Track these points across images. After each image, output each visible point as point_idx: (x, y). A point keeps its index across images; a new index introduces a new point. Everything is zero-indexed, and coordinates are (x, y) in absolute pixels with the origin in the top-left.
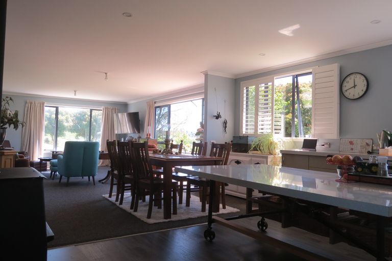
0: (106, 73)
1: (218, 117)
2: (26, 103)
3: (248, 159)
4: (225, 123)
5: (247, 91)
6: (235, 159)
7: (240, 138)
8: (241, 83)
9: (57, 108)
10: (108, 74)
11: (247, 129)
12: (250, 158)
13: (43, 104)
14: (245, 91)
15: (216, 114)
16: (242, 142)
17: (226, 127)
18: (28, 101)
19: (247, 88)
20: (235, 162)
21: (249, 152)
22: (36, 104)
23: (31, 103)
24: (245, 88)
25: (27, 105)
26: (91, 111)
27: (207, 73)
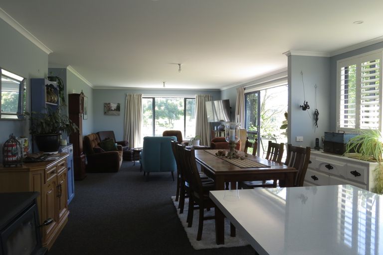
0: (179, 65)
1: (305, 107)
2: (126, 95)
3: (342, 164)
4: (316, 114)
5: (346, 72)
6: (325, 162)
7: (334, 135)
8: (338, 62)
9: (154, 99)
10: (181, 65)
11: (346, 122)
12: (345, 163)
13: (141, 96)
14: (343, 72)
15: (302, 104)
16: (335, 140)
17: (317, 119)
18: (128, 94)
19: (346, 68)
20: (326, 166)
21: (345, 154)
22: (135, 97)
23: (130, 96)
24: (343, 68)
25: (127, 98)
26: (185, 99)
27: (290, 53)
